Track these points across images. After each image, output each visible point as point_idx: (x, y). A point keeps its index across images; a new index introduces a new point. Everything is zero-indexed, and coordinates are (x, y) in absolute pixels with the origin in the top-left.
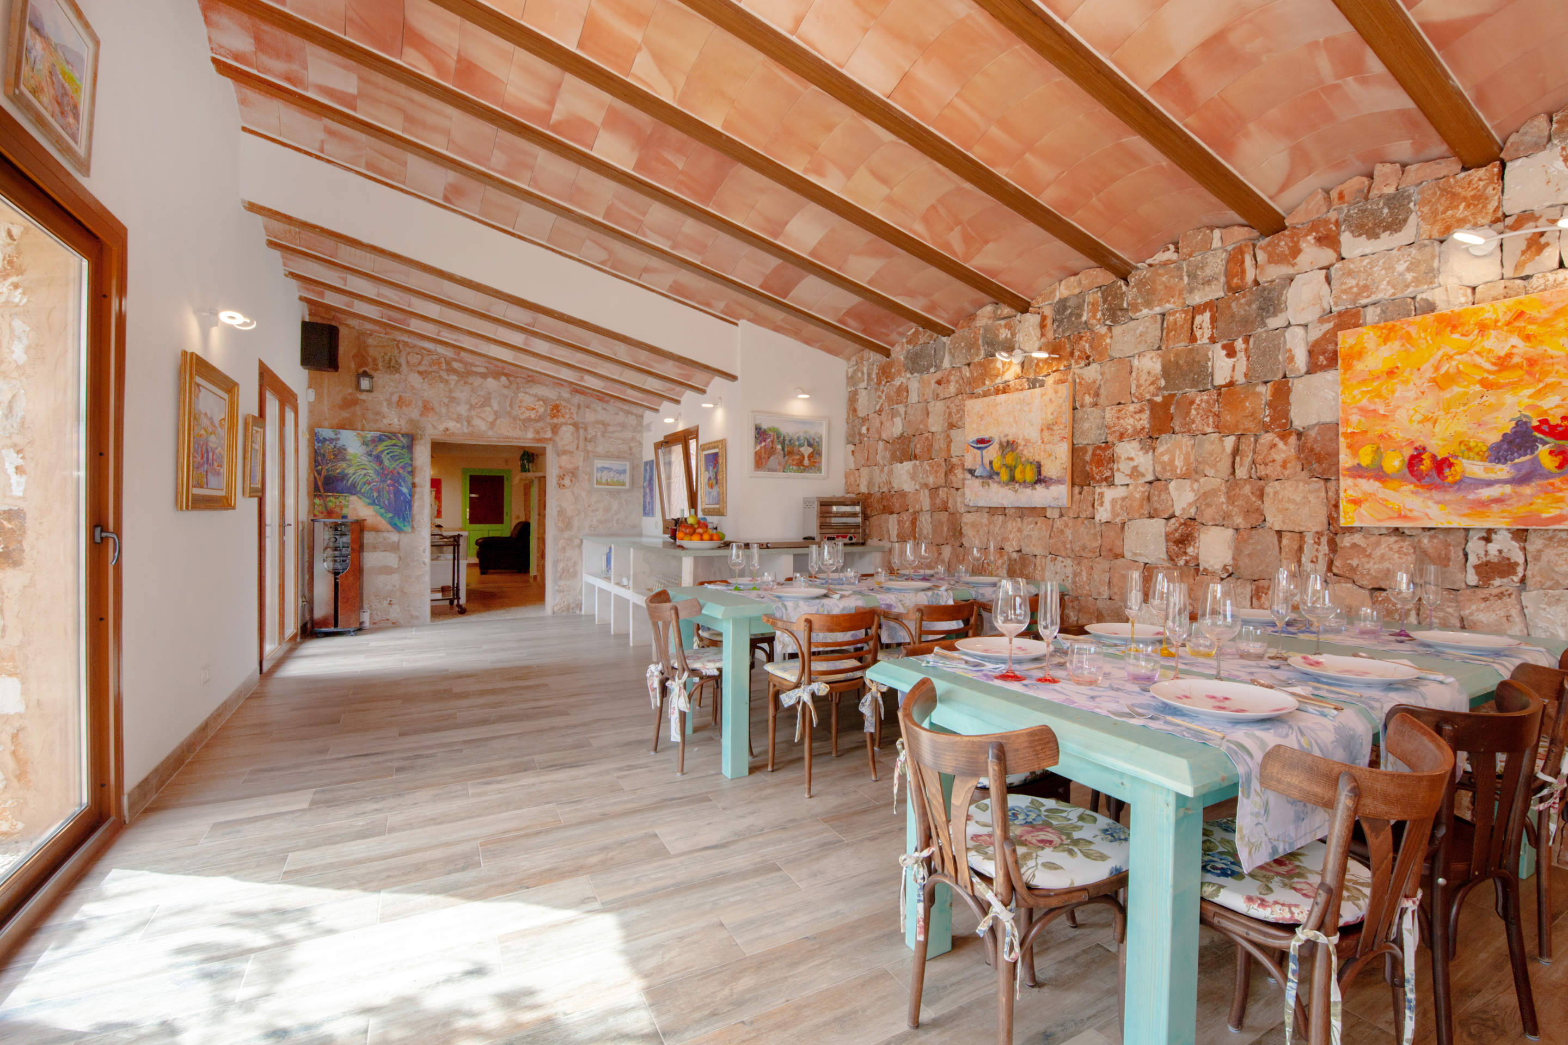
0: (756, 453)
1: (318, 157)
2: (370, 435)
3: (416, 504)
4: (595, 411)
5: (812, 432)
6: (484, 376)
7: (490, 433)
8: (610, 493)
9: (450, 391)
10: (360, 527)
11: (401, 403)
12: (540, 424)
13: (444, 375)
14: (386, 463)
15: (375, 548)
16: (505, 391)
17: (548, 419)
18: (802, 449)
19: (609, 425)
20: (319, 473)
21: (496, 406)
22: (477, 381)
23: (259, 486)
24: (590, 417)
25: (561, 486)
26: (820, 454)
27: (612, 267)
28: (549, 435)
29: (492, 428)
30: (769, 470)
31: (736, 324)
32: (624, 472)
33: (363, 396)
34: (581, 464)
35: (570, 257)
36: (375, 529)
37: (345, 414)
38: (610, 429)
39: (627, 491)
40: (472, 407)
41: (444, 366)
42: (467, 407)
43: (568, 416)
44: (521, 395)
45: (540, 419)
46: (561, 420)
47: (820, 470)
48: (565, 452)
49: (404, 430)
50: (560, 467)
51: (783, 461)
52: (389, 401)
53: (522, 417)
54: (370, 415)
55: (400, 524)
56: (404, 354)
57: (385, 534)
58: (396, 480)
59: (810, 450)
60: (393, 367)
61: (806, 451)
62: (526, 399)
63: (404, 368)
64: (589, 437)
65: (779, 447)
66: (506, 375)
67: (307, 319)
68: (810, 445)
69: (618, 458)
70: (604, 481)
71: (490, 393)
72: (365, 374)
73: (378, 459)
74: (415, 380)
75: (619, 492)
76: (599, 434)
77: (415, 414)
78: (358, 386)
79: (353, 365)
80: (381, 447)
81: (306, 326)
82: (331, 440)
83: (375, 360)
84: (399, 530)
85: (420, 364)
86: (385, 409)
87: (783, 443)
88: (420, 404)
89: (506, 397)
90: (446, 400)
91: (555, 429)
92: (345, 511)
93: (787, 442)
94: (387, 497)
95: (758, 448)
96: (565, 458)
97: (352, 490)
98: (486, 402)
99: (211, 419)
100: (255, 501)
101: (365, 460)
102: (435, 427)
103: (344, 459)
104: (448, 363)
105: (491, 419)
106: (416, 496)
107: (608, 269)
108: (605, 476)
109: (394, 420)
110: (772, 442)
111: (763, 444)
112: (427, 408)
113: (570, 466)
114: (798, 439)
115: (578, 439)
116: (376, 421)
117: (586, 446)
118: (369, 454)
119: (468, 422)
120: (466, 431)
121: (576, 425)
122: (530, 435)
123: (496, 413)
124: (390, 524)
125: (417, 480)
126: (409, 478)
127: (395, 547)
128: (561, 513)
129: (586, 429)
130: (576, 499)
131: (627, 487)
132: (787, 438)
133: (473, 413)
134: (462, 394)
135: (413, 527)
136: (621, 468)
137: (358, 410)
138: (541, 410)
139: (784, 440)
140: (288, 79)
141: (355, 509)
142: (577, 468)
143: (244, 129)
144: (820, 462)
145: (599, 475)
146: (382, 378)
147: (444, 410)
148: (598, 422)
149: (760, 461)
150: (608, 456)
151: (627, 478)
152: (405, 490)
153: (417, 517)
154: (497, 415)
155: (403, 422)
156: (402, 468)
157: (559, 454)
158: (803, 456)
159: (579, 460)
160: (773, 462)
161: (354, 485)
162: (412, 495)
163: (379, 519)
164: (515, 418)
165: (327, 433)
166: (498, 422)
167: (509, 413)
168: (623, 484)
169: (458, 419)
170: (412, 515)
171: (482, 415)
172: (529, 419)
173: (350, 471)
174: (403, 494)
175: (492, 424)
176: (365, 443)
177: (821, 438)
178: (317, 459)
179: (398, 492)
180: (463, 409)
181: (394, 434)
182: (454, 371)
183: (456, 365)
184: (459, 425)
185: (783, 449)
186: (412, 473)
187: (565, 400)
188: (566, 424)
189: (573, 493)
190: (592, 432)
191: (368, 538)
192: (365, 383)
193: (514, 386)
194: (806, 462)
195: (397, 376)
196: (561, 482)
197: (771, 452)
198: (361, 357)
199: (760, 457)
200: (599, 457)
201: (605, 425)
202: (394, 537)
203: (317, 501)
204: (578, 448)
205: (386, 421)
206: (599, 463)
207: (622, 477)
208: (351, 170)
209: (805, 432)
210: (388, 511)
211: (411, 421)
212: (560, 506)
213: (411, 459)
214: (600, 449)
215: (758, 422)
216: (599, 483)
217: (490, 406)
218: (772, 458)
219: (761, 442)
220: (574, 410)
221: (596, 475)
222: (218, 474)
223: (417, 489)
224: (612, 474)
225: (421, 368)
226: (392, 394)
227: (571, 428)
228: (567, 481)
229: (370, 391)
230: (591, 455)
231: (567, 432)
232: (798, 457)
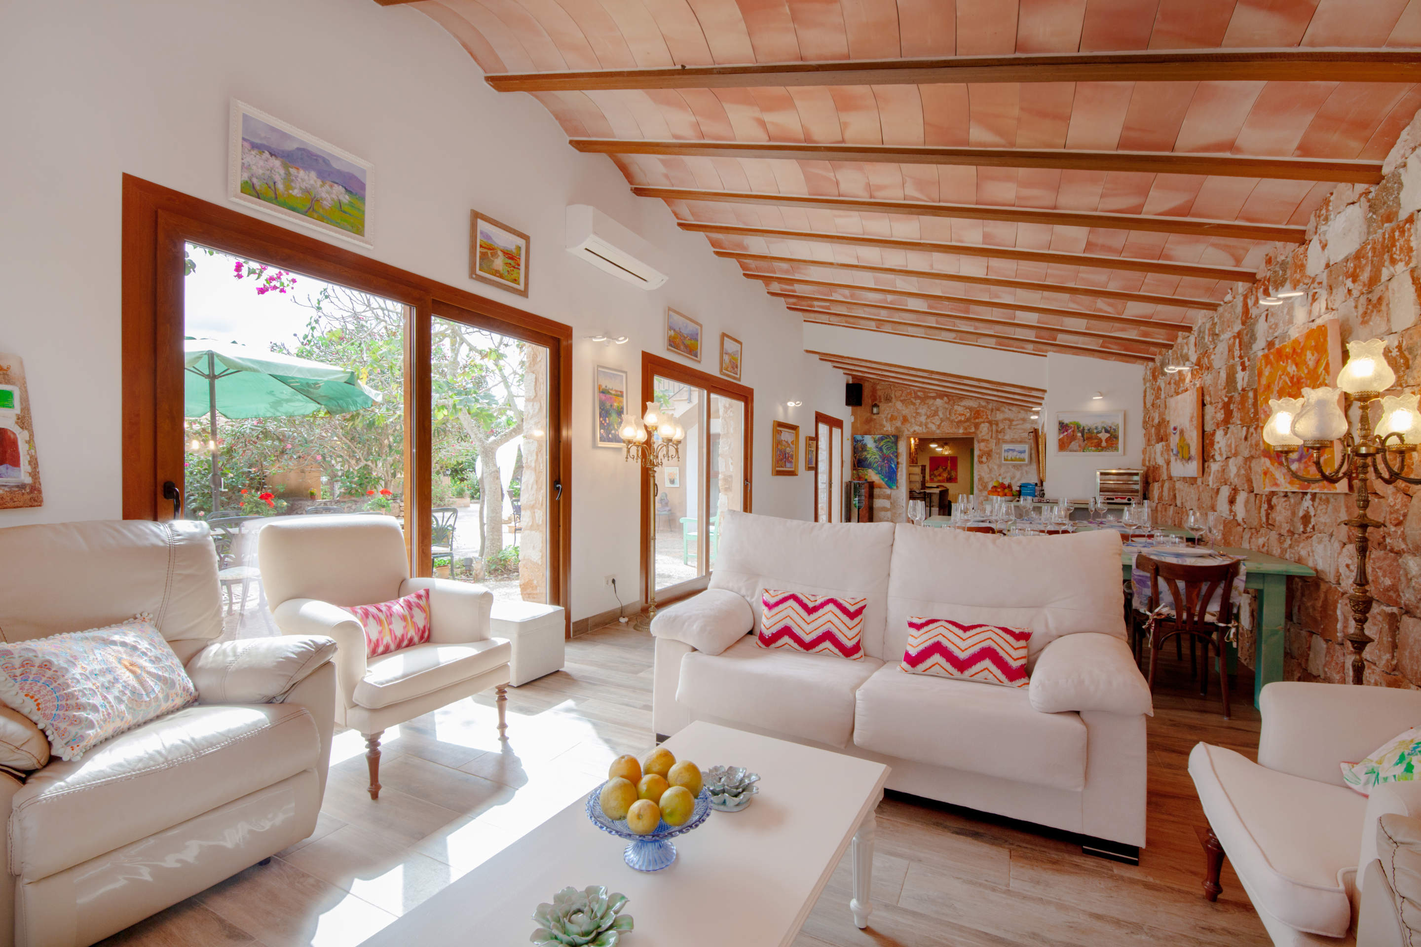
0: (1059, 440)
1: (829, 324)
2: (877, 437)
3: (899, 474)
4: (1003, 412)
5: (1109, 422)
6: (934, 398)
7: (938, 431)
8: (1014, 466)
9: (917, 409)
10: (872, 486)
11: (893, 418)
12: (968, 424)
13: (913, 400)
14: (885, 451)
15: (879, 497)
16: (946, 406)
17: (972, 421)
18: (1100, 435)
19: (1013, 420)
20: (855, 457)
21: (941, 415)
22: (931, 402)
23: (814, 465)
24: (999, 416)
25: (981, 462)
26: (1116, 437)
27: (960, 339)
28: (973, 430)
29: (938, 428)
30: (1071, 451)
31: (1046, 356)
32: (1024, 452)
33: (875, 417)
34: (994, 447)
35: (937, 340)
36: (880, 487)
37: (867, 427)
38: (1014, 423)
39: (1027, 465)
40: (928, 417)
41: (913, 395)
42: (925, 417)
43: (985, 417)
44: (956, 407)
45: (968, 420)
46: (981, 420)
47: (1117, 449)
48: (983, 440)
49: (893, 433)
50: (980, 450)
51: (1083, 444)
52: (886, 418)
53: (956, 420)
54: (878, 426)
55: (891, 484)
56: (893, 392)
57: (885, 490)
58: (889, 460)
59: (1108, 435)
60: (888, 399)
61: (1104, 436)
62: (959, 409)
63: (894, 400)
64: (999, 429)
65: (1079, 435)
66: (947, 396)
67: (851, 382)
68: (1107, 431)
69: (1021, 442)
70: (1009, 458)
71: (938, 408)
72: (876, 405)
73: (881, 449)
74: (899, 405)
75: (1021, 466)
76: (1006, 427)
77: (898, 424)
78: (872, 413)
79: (870, 401)
80: (882, 443)
81: (848, 386)
82: (860, 441)
83: (880, 397)
84: (890, 487)
85: (901, 396)
86: (885, 423)
87: (1083, 432)
88: (901, 418)
89: (947, 409)
90: (914, 415)
91: (977, 426)
92: (866, 477)
93: (1086, 431)
94: (886, 469)
95: (1062, 436)
96: (983, 444)
97: (869, 466)
98: (936, 413)
99: (787, 442)
100: (813, 472)
101: (875, 450)
102: (908, 430)
103: (866, 450)
104: (915, 393)
105: (938, 423)
106: (899, 469)
107: (958, 341)
108: (1010, 455)
109: (889, 428)
110: (1073, 431)
111: (1066, 433)
112: (905, 420)
113: (986, 449)
114: (1096, 428)
115: (992, 431)
116: (880, 429)
117: (997, 436)
118: (877, 447)
119: (926, 426)
120: (924, 431)
121: (990, 423)
122: (961, 431)
123: (941, 419)
124: (886, 484)
125: (899, 460)
126: (895, 459)
127: (888, 497)
128: (980, 479)
129: (997, 425)
130: (990, 470)
131: (1026, 462)
132: (1086, 428)
133: (929, 420)
134: (923, 410)
135: (897, 487)
136: (1022, 449)
137: (872, 424)
138: (968, 415)
139: (1084, 429)
140: (808, 306)
141: (870, 476)
142: (991, 451)
143: (805, 321)
144: (1117, 444)
145: (1006, 454)
146: (883, 406)
147: (913, 420)
148: (1005, 419)
149: (1063, 446)
150: (1012, 442)
151: (1026, 456)
152: (893, 466)
153: (899, 481)
154: (942, 420)
155: (893, 429)
156: (892, 454)
157: (979, 442)
158: (1101, 440)
159: (992, 445)
160: (1074, 445)
161: (870, 464)
162: (897, 469)
163: (882, 481)
164: (952, 421)
165: (859, 437)
166: (942, 424)
167: (948, 419)
168: (1023, 460)
169: (920, 425)
170: (897, 480)
171: (934, 421)
172: (960, 421)
173: (868, 456)
174: (892, 468)
175: (939, 426)
176: (875, 442)
177: (1117, 426)
178: (855, 451)
179: (890, 467)
180: (923, 419)
181: (888, 436)
182: (917, 397)
183: (919, 394)
184: (921, 428)
185: (1083, 436)
186: (897, 457)
187: (983, 407)
188: (984, 422)
189: (988, 466)
190: (1001, 426)
191: (877, 491)
192: (875, 410)
193: (951, 402)
194: (1104, 444)
195: (890, 404)
196: (981, 460)
197: (1073, 438)
198: (874, 396)
199: (1063, 443)
200: (1006, 442)
201: (1011, 421)
202: (888, 491)
203: (855, 472)
204: (991, 437)
205: (885, 429)
206: (1006, 447)
207: (1022, 456)
208: (839, 325)
209: (1103, 423)
210: (886, 477)
211: (897, 428)
212: (979, 475)
213: (897, 449)
214: (1007, 437)
215: (1060, 419)
216: (1005, 460)
217: (938, 415)
218: (1073, 443)
219: (1063, 433)
220: (989, 413)
221: (1003, 454)
222: (791, 462)
223: (900, 466)
224: (1015, 453)
225: (902, 399)
226: (888, 414)
227: (987, 424)
228: (984, 459)
229: (878, 414)
230: (1001, 441)
231: (984, 428)
232: (1096, 441)
